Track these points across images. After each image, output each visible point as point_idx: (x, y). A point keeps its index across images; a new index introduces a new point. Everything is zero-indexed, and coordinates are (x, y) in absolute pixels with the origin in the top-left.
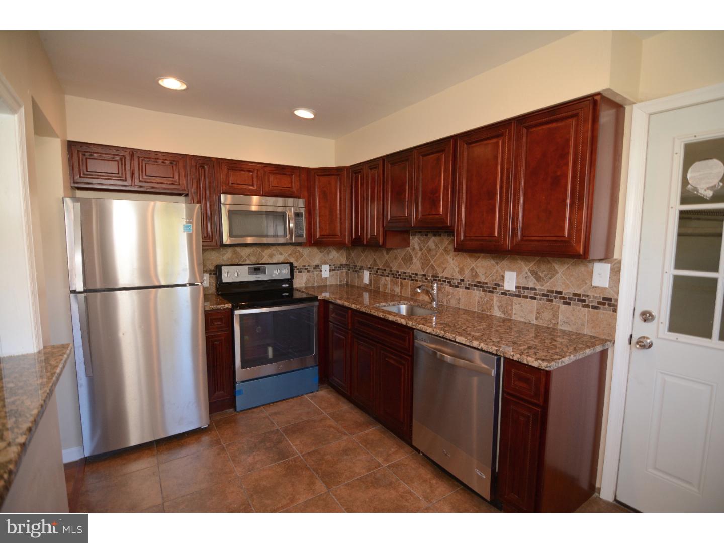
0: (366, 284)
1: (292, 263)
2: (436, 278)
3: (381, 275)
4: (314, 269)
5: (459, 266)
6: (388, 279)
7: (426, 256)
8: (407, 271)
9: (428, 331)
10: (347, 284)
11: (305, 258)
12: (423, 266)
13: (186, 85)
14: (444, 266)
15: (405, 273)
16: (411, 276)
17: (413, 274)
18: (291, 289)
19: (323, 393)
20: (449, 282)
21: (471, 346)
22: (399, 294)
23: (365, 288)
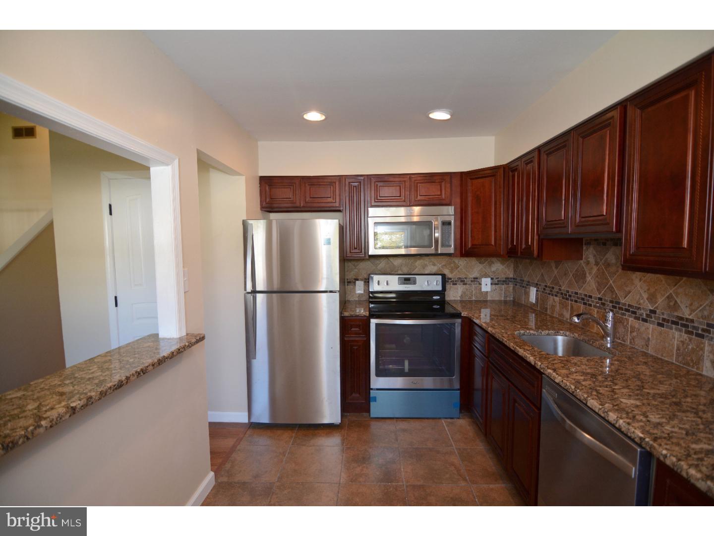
0: (532, 303)
1: (445, 275)
2: (616, 305)
3: (549, 294)
4: (472, 281)
5: (649, 289)
6: (557, 299)
7: (603, 272)
8: (579, 292)
9: (557, 381)
10: (514, 301)
11: (461, 269)
12: (600, 286)
13: (325, 116)
14: (627, 289)
15: (576, 293)
16: (583, 299)
17: (586, 295)
18: (443, 302)
19: (463, 423)
20: (634, 313)
21: (607, 418)
22: (569, 320)
23: (532, 308)
